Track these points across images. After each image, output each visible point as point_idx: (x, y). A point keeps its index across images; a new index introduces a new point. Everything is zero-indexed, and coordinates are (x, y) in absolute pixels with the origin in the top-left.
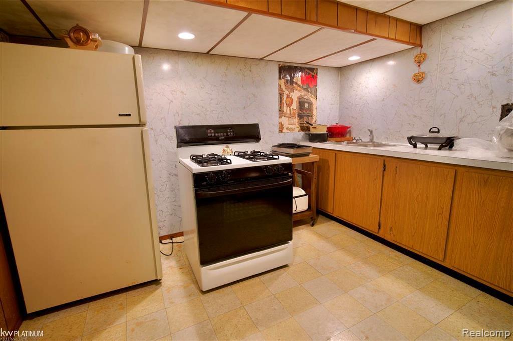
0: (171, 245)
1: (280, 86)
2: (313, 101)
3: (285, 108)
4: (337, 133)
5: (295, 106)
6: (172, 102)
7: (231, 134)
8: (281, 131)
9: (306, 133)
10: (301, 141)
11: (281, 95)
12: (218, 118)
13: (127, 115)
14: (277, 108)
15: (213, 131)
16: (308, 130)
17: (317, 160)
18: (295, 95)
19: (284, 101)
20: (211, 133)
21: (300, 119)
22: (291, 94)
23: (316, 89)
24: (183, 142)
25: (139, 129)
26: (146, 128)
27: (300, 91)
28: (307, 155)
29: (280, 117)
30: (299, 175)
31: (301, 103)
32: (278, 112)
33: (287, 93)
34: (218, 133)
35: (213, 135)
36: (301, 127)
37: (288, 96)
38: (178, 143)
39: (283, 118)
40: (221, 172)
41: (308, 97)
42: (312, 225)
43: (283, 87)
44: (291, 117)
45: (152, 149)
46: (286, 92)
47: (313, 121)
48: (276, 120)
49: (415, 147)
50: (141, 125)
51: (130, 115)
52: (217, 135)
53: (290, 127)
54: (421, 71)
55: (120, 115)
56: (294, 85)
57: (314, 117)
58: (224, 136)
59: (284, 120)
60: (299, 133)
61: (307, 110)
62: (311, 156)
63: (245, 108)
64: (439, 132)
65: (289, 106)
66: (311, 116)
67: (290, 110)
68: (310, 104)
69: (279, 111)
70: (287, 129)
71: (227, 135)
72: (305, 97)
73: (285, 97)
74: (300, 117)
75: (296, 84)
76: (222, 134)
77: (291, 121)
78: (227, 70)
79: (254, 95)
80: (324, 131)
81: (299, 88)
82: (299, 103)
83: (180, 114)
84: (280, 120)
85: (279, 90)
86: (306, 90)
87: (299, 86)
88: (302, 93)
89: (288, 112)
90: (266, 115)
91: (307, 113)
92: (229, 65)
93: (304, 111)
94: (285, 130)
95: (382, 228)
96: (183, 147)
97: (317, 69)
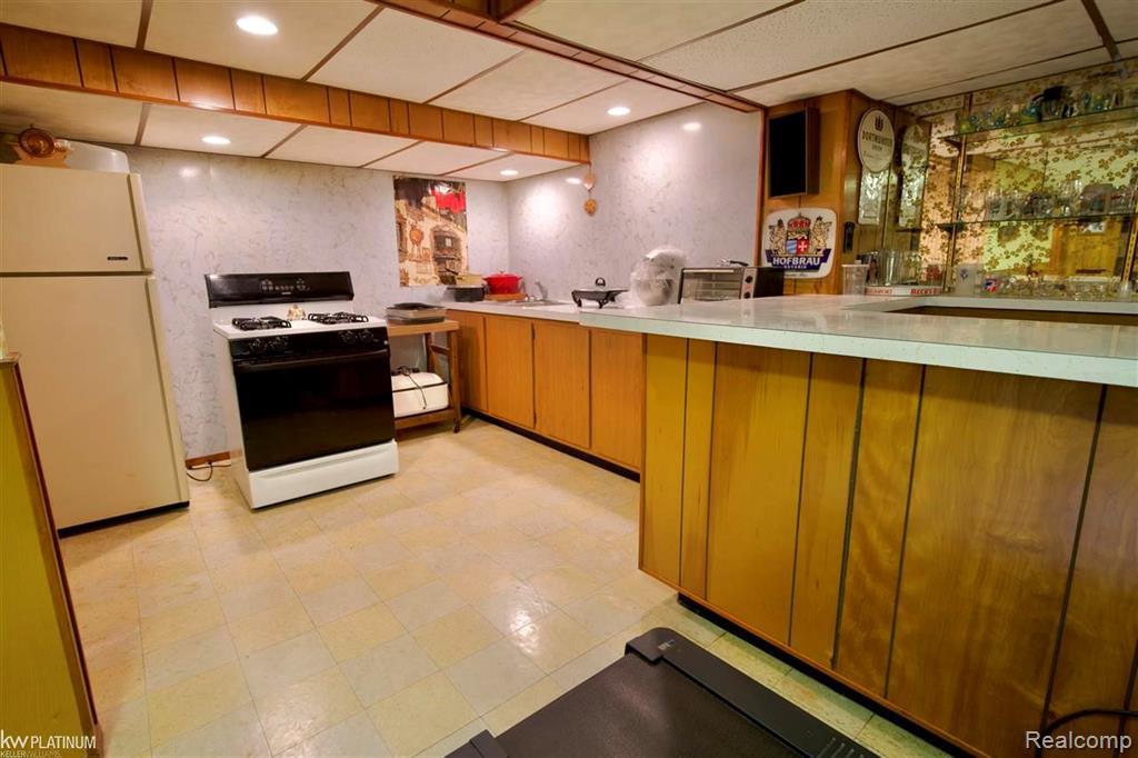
0: (209, 470)
1: (398, 211)
2: (460, 234)
3: (409, 246)
4: (502, 286)
5: (427, 243)
6: (202, 235)
7: (301, 287)
8: (404, 284)
9: (451, 286)
10: (442, 299)
11: (401, 225)
12: (287, 261)
13: (121, 258)
14: (395, 246)
15: (270, 283)
16: (454, 282)
17: (457, 328)
18: (428, 225)
19: (407, 235)
20: (268, 286)
21: (439, 264)
22: (420, 223)
23: (465, 216)
24: (217, 299)
25: (141, 278)
26: (153, 277)
27: (434, 218)
28: (440, 320)
29: (401, 261)
30: (441, 355)
31: (439, 239)
32: (397, 254)
33: (412, 221)
34: (279, 285)
35: (271, 288)
36: (441, 277)
37: (413, 228)
38: (210, 300)
39: (407, 262)
40: (273, 338)
41: (451, 228)
42: (456, 431)
43: (404, 212)
44: (421, 260)
45: (166, 310)
46: (410, 221)
47: (464, 267)
48: (394, 264)
49: (580, 304)
50: (145, 272)
51: (126, 258)
52: (277, 288)
53: (420, 276)
54: (593, 198)
55: (109, 258)
56: (424, 209)
57: (465, 262)
58: (289, 290)
59: (409, 266)
60: (437, 288)
61: (450, 249)
62: (446, 321)
63: (336, 246)
64: (604, 284)
65: (417, 242)
66: (459, 260)
67: (419, 250)
68: (455, 240)
69: (400, 250)
70: (416, 280)
71: (296, 288)
72: (446, 229)
73: (408, 229)
74: (439, 260)
75: (428, 207)
76: (287, 288)
77: (423, 267)
78: (299, 183)
79: (352, 225)
80: (478, 284)
81: (433, 214)
82: (435, 237)
83: (216, 254)
84: (402, 266)
85: (397, 217)
86: (447, 217)
87: (433, 211)
88: (440, 222)
89: (416, 252)
90: (374, 257)
91: (451, 255)
92: (303, 176)
93: (445, 252)
94: (411, 283)
95: (538, 421)
96: (221, 305)
97: (464, 184)
